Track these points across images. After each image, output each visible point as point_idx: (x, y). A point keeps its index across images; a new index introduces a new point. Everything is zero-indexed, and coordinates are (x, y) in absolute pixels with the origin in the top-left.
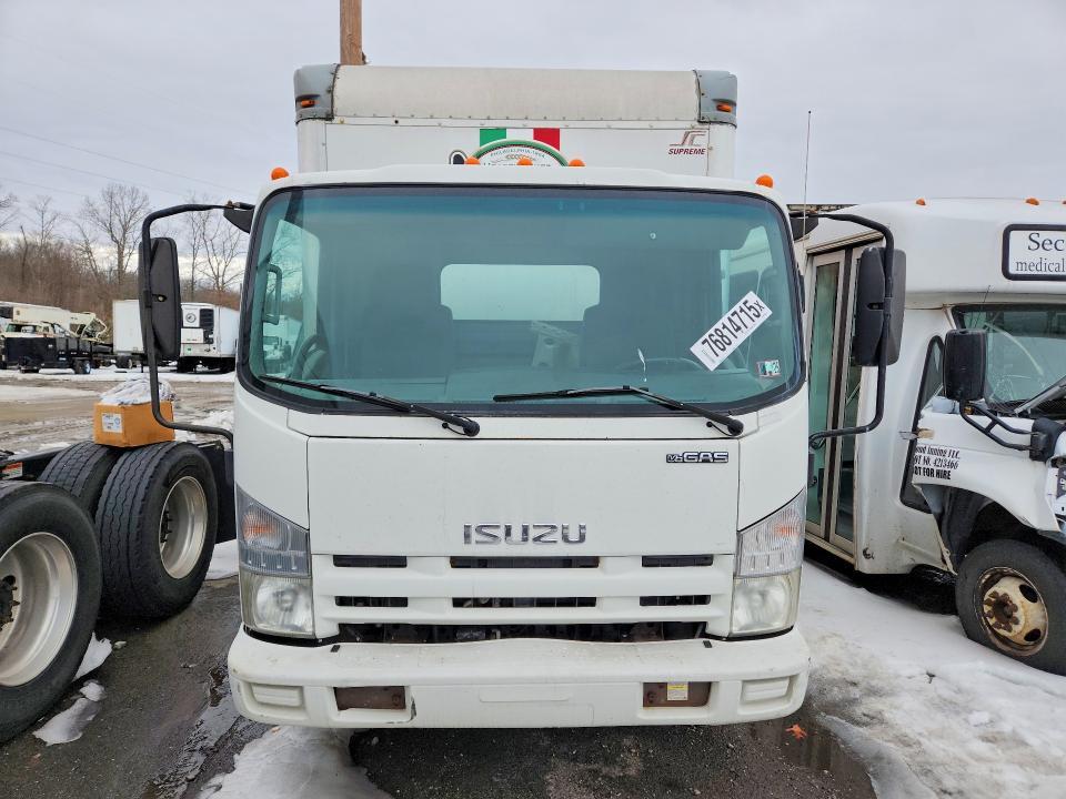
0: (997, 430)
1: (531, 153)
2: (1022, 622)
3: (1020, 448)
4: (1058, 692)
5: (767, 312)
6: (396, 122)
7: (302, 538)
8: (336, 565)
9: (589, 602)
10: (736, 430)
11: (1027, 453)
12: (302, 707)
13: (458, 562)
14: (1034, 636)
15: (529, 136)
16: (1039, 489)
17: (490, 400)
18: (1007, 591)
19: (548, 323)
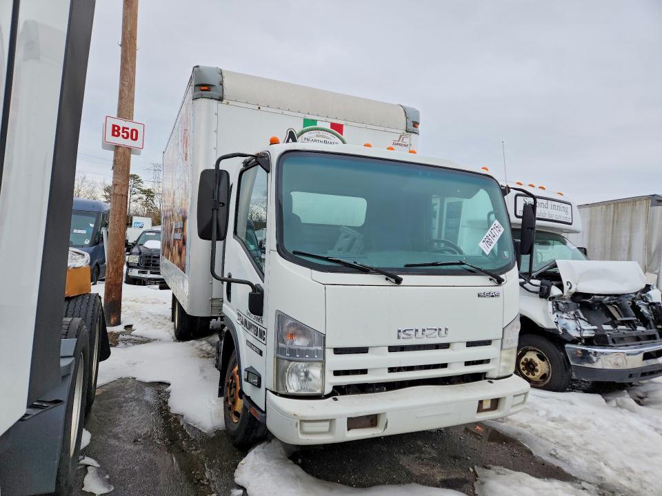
0: (527, 285)
1: (329, 135)
2: (540, 371)
3: (536, 293)
4: (563, 399)
5: (502, 229)
6: (259, 108)
7: (323, 338)
8: (335, 353)
9: (444, 366)
10: (500, 281)
11: (538, 295)
12: (330, 431)
13: (392, 349)
14: (544, 377)
15: (328, 126)
16: (545, 312)
17: (402, 266)
18: (532, 357)
19: (349, 227)
